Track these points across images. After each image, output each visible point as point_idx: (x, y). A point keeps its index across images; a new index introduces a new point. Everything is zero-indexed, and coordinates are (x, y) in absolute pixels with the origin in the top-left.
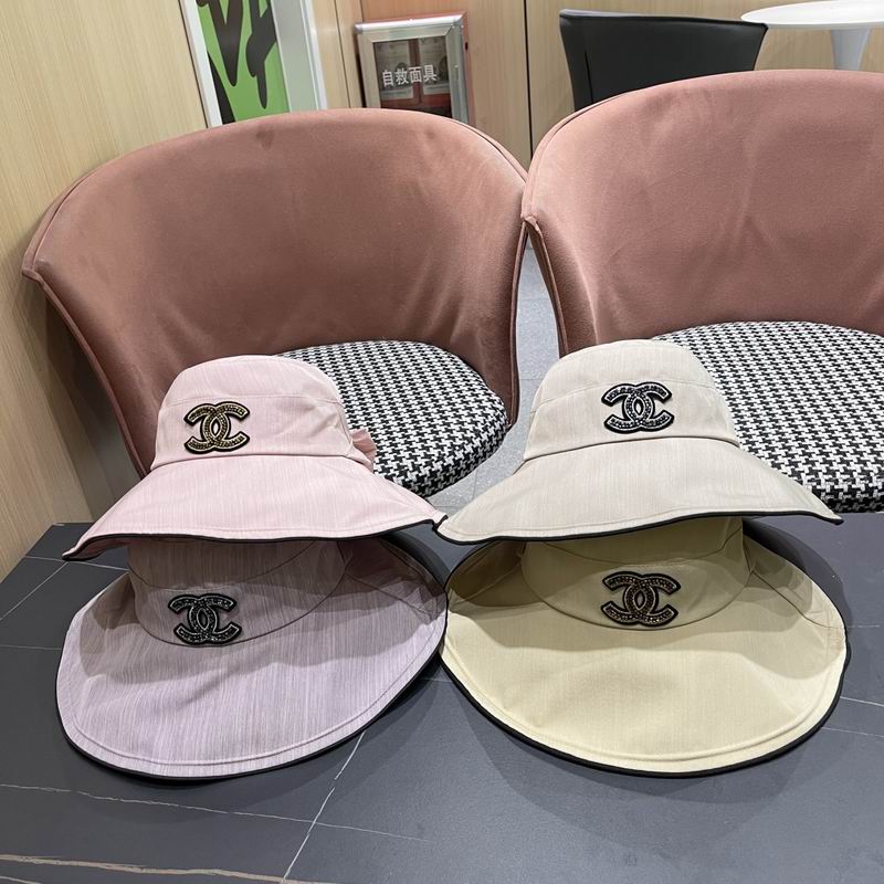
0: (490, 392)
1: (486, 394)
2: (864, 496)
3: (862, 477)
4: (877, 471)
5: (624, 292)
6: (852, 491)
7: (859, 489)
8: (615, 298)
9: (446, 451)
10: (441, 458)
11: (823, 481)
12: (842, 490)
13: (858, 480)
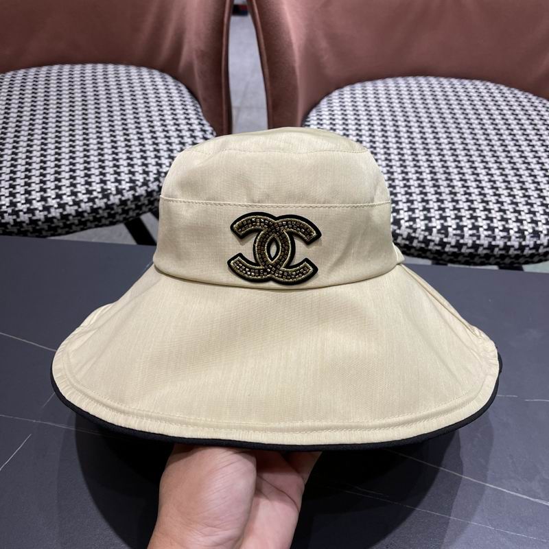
0: (204, 122)
1: (200, 124)
2: (516, 252)
3: (518, 235)
4: (531, 231)
5: (332, 38)
6: (507, 248)
7: (513, 246)
8: (323, 44)
9: (152, 177)
10: (145, 183)
11: (482, 236)
12: (498, 246)
13: (513, 238)
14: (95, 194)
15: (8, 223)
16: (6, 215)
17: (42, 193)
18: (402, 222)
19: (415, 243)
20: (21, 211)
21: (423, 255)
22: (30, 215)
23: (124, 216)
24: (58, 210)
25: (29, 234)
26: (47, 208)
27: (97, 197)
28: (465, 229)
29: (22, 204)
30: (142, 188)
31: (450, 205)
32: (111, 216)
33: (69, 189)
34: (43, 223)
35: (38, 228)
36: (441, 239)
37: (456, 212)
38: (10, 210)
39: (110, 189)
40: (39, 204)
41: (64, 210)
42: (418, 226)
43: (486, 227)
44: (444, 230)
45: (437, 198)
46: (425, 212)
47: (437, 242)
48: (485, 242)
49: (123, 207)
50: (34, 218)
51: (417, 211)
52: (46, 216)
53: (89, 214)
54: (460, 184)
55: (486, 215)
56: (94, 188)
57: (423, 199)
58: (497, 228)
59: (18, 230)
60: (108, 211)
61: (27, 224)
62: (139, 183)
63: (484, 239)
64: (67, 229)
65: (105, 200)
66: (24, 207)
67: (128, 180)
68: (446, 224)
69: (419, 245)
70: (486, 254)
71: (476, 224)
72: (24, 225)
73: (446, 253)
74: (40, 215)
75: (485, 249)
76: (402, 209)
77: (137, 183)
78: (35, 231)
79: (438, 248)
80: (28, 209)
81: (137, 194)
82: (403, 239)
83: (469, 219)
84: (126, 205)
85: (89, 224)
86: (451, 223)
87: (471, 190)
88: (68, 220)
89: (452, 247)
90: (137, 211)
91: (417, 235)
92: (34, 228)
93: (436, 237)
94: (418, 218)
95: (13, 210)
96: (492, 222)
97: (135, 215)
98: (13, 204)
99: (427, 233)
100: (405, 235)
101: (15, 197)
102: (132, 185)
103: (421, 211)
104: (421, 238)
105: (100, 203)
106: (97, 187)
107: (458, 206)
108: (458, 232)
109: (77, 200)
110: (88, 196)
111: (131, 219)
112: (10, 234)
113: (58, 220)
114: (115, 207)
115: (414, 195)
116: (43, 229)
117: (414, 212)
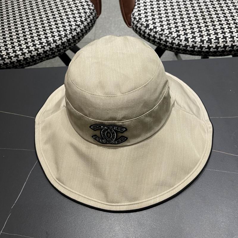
1: (86, 2)
10: (66, 36)
12: (236, 45)
14: (44, 44)
15: (8, 63)
16: (6, 59)
17: (20, 47)
18: (189, 39)
19: (196, 49)
20: (12, 56)
21: (200, 54)
22: (17, 58)
23: (59, 53)
24: (28, 54)
25: (18, 67)
26: (23, 54)
27: (45, 46)
28: (220, 39)
29: (12, 53)
30: (65, 38)
31: (212, 28)
32: (53, 53)
33: (31, 43)
34: (23, 61)
35: (21, 63)
36: (208, 45)
37: (215, 31)
38: (7, 57)
39: (50, 41)
40: (20, 52)
41: (32, 53)
42: (197, 40)
43: (230, 37)
44: (210, 41)
45: (205, 25)
46: (200, 33)
47: (206, 47)
48: (229, 44)
49: (57, 48)
50: (19, 59)
51: (196, 33)
52: (24, 58)
53: (43, 54)
54: (215, 16)
55: (229, 31)
56: (43, 41)
57: (198, 26)
58: (235, 36)
59: (13, 66)
60: (51, 51)
61: (16, 63)
62: (63, 36)
63: (229, 43)
64: (34, 63)
65: (49, 46)
66: (13, 55)
67: (57, 35)
68: (210, 38)
69: (198, 49)
70: (230, 50)
71: (225, 36)
72: (15, 63)
73: (211, 52)
74: (21, 58)
75: (229, 47)
76: (189, 33)
77: (62, 36)
78: (20, 65)
79: (207, 50)
80: (15, 55)
81: (63, 41)
82: (190, 47)
83: (221, 34)
84: (59, 47)
85: (44, 59)
86: (213, 37)
87: (221, 19)
88: (34, 58)
89: (214, 48)
90: (64, 50)
91: (197, 45)
92: (20, 64)
93: (206, 45)
94: (197, 36)
95: (8, 57)
96: (233, 34)
97: (63, 51)
98: (8, 54)
99: (201, 44)
100: (191, 45)
101: (8, 50)
102: (60, 37)
103: (198, 32)
104: (199, 46)
105: (47, 48)
106: (44, 41)
107: (215, 28)
108: (217, 41)
109: (36, 48)
110: (41, 45)
111: (62, 54)
112: (10, 68)
113: (30, 59)
114: (54, 49)
115: (194, 25)
116: (24, 64)
117: (194, 34)
